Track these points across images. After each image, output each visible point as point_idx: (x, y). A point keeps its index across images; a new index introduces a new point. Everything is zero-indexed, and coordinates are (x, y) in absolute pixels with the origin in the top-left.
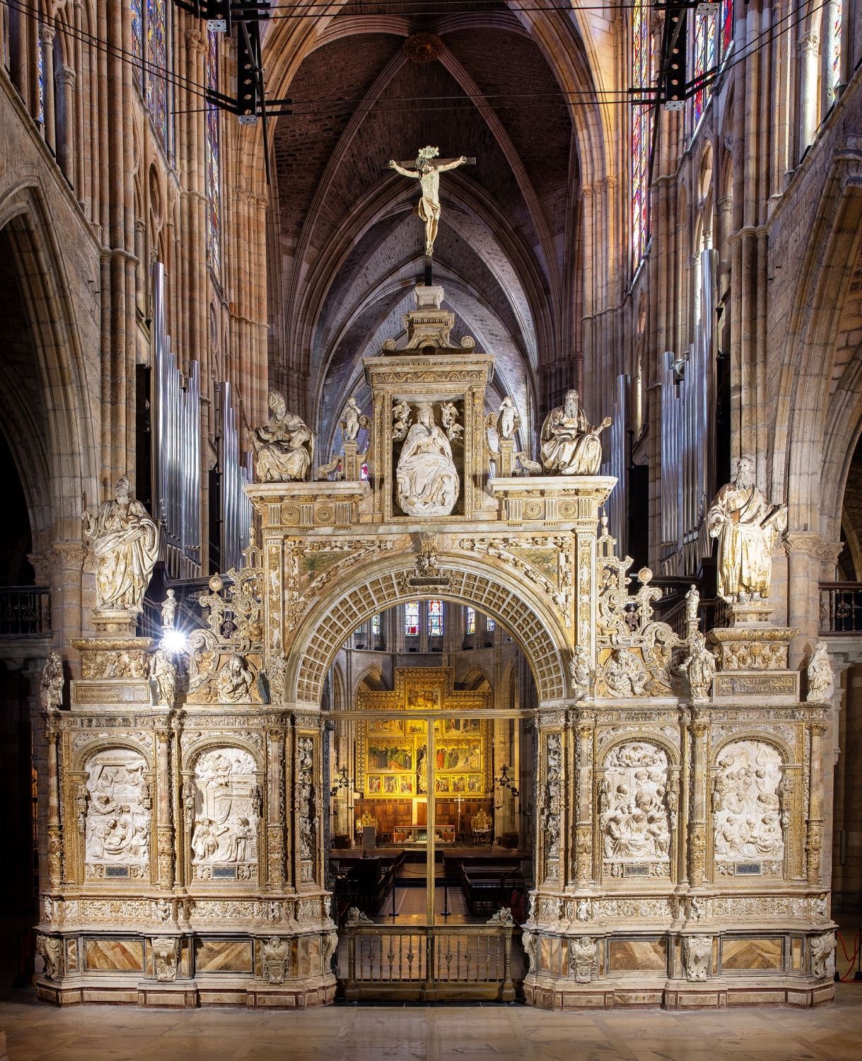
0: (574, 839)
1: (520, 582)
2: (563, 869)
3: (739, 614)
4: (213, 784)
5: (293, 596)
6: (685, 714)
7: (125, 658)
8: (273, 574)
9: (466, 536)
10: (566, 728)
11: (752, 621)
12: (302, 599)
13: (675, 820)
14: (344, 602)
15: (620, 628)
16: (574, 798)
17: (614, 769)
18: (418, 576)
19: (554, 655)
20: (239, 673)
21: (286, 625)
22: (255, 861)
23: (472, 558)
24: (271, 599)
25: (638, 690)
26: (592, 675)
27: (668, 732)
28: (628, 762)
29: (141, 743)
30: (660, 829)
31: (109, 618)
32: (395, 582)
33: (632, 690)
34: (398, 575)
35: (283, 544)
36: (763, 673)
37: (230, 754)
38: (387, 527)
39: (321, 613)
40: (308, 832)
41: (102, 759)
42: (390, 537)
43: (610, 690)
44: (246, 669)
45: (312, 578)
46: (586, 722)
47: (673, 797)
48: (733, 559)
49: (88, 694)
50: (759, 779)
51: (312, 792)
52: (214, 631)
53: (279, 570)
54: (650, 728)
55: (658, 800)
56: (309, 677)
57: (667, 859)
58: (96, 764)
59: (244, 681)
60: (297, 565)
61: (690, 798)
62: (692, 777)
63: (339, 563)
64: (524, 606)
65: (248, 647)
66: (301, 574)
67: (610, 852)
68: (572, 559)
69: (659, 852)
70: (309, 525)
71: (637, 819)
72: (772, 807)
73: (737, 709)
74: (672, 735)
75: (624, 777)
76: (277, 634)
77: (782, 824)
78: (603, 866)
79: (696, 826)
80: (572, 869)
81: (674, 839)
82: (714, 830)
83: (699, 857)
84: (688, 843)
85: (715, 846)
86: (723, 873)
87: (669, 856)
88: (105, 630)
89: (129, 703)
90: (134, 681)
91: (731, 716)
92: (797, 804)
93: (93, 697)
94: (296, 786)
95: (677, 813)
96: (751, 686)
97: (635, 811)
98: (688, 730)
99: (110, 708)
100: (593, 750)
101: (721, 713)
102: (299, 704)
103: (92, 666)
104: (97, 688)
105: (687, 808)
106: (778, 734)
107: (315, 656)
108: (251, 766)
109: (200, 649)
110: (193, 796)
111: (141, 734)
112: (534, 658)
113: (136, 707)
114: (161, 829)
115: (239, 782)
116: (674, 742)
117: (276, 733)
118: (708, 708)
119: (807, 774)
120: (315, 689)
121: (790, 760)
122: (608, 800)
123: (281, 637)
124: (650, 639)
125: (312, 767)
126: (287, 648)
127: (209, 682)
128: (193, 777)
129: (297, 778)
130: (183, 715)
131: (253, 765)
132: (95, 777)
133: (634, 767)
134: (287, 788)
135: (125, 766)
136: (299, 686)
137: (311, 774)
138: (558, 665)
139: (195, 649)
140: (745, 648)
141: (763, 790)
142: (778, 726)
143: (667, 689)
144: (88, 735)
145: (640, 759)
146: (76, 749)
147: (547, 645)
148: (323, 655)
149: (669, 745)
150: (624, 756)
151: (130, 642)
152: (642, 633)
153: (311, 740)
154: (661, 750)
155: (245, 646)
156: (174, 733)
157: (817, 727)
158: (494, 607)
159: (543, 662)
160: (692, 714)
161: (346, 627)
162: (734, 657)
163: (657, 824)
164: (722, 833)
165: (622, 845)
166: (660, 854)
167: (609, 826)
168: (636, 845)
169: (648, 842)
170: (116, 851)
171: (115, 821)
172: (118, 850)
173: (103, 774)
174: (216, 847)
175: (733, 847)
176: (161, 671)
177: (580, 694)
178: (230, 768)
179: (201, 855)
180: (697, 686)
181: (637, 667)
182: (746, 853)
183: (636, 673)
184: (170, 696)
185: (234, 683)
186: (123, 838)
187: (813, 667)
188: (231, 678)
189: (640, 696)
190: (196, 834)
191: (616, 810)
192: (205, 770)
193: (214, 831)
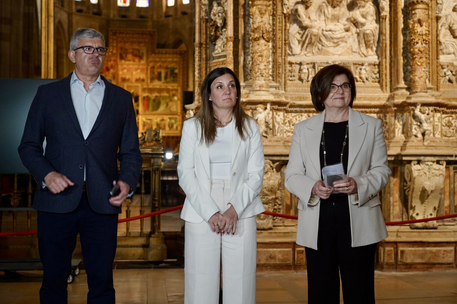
0: (246, 23)
13: (385, 4)
30: (363, 16)
57: (374, 58)
69: (363, 49)
78: (288, 65)
79: (415, 7)
80: (245, 66)
81: (384, 32)
82: (438, 19)
83: (422, 49)
84: (404, 35)
85: (439, 43)
86: (450, 81)
87: (377, 55)
163: (361, 10)
164: (447, 26)
165: (313, 38)
166: (365, 53)
167: (296, 10)
168: (332, 38)
169: (349, 33)
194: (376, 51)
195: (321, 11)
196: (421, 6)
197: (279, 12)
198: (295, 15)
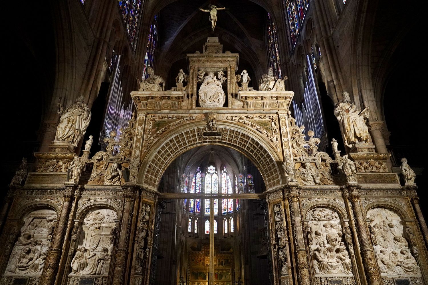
0: (297, 261)
1: (255, 132)
2: (292, 280)
3: (359, 148)
5: (148, 137)
6: (345, 192)
7: (61, 163)
8: (140, 128)
9: (228, 115)
10: (284, 199)
11: (366, 151)
12: (152, 138)
13: (352, 250)
14: (172, 141)
15: (304, 154)
16: (293, 235)
17: (312, 222)
18: (207, 130)
19: (274, 165)
20: (116, 170)
21: (143, 149)
22: (106, 274)
23: (232, 123)
24: (137, 138)
25: (317, 181)
26: (295, 171)
27: (337, 201)
28: (319, 217)
29: (56, 204)
30: (343, 256)
31: (58, 145)
32: (196, 133)
34: (198, 130)
35: (146, 117)
36: (379, 173)
38: (194, 111)
39: (161, 144)
40: (142, 258)
41: (34, 214)
42: (195, 115)
43: (303, 182)
44: (120, 169)
45: (158, 130)
46: (294, 193)
47: (348, 236)
48: (350, 127)
49: (36, 179)
50: (391, 229)
51: (147, 234)
52: (108, 153)
53: (143, 126)
54: (326, 200)
55: (340, 239)
56: (152, 174)
57: (352, 275)
58: (30, 217)
59: (118, 174)
60: (151, 125)
61: (358, 237)
62: (357, 225)
63: (171, 124)
64: (257, 144)
65: (123, 159)
66: (153, 128)
67: (318, 271)
68: (277, 123)
69: (346, 271)
70: (158, 109)
71: (330, 250)
72: (404, 244)
73: (372, 190)
74: (340, 203)
75: (317, 227)
76: (138, 152)
78: (315, 279)
79: (366, 252)
80: (298, 280)
83: (374, 272)
84: (363, 264)
88: (55, 151)
89: (56, 183)
90: (62, 173)
91: (368, 194)
92: (419, 242)
93: (38, 180)
94: (138, 228)
95: (352, 246)
96: (374, 179)
97: (328, 246)
98: (349, 200)
99: (45, 185)
100: (300, 210)
101: (362, 192)
102: (144, 185)
103: (43, 166)
104: (41, 176)
105: (358, 242)
106: (396, 203)
107: (156, 165)
108: (115, 218)
109: (99, 160)
110: (78, 233)
111: (58, 199)
112: (263, 168)
113: (59, 186)
114: (52, 251)
115: (106, 227)
116: (342, 206)
117: (130, 197)
118: (358, 187)
119: (419, 225)
120: (155, 181)
121: (407, 216)
122: (312, 238)
123: (139, 154)
124: (319, 159)
125: (149, 220)
126: (142, 159)
127: (101, 175)
128: (81, 224)
129: (138, 223)
130: (82, 189)
131: (116, 217)
132: (27, 224)
133: (322, 221)
134: (132, 228)
135: (46, 218)
136: (146, 177)
137: (148, 224)
138: (276, 169)
139: (97, 160)
140: (366, 163)
141: (396, 235)
142: (395, 199)
143: (331, 182)
144: (28, 199)
145: (325, 216)
146: (19, 207)
147: (269, 160)
148: (160, 165)
149: (339, 208)
150: (316, 215)
151: (64, 155)
152: (315, 157)
153: (150, 206)
154: (335, 212)
155: (122, 159)
156: (75, 198)
157: (416, 199)
158: (242, 146)
159: (268, 169)
160: (349, 190)
161: (172, 154)
162: (362, 167)
163: (342, 253)
164: (380, 259)
165: (325, 266)
167: (315, 254)
168: (332, 266)
169: (339, 264)
170: (25, 268)
171: (29, 248)
172: (26, 267)
173: (32, 222)
174: (86, 266)
175: (390, 268)
176: (74, 165)
177: (290, 179)
178: (103, 219)
179: (75, 271)
180: (350, 175)
181: (315, 170)
182: (398, 272)
183: (315, 173)
184: (77, 178)
185: (113, 174)
186: (31, 260)
187: (404, 169)
188: (112, 172)
189: (319, 184)
190: (75, 256)
191: (316, 245)
192: (89, 220)
193: (87, 255)
194: (352, 272)
195: (325, 254)
196: (369, 252)
197: (309, 255)
198: (315, 256)
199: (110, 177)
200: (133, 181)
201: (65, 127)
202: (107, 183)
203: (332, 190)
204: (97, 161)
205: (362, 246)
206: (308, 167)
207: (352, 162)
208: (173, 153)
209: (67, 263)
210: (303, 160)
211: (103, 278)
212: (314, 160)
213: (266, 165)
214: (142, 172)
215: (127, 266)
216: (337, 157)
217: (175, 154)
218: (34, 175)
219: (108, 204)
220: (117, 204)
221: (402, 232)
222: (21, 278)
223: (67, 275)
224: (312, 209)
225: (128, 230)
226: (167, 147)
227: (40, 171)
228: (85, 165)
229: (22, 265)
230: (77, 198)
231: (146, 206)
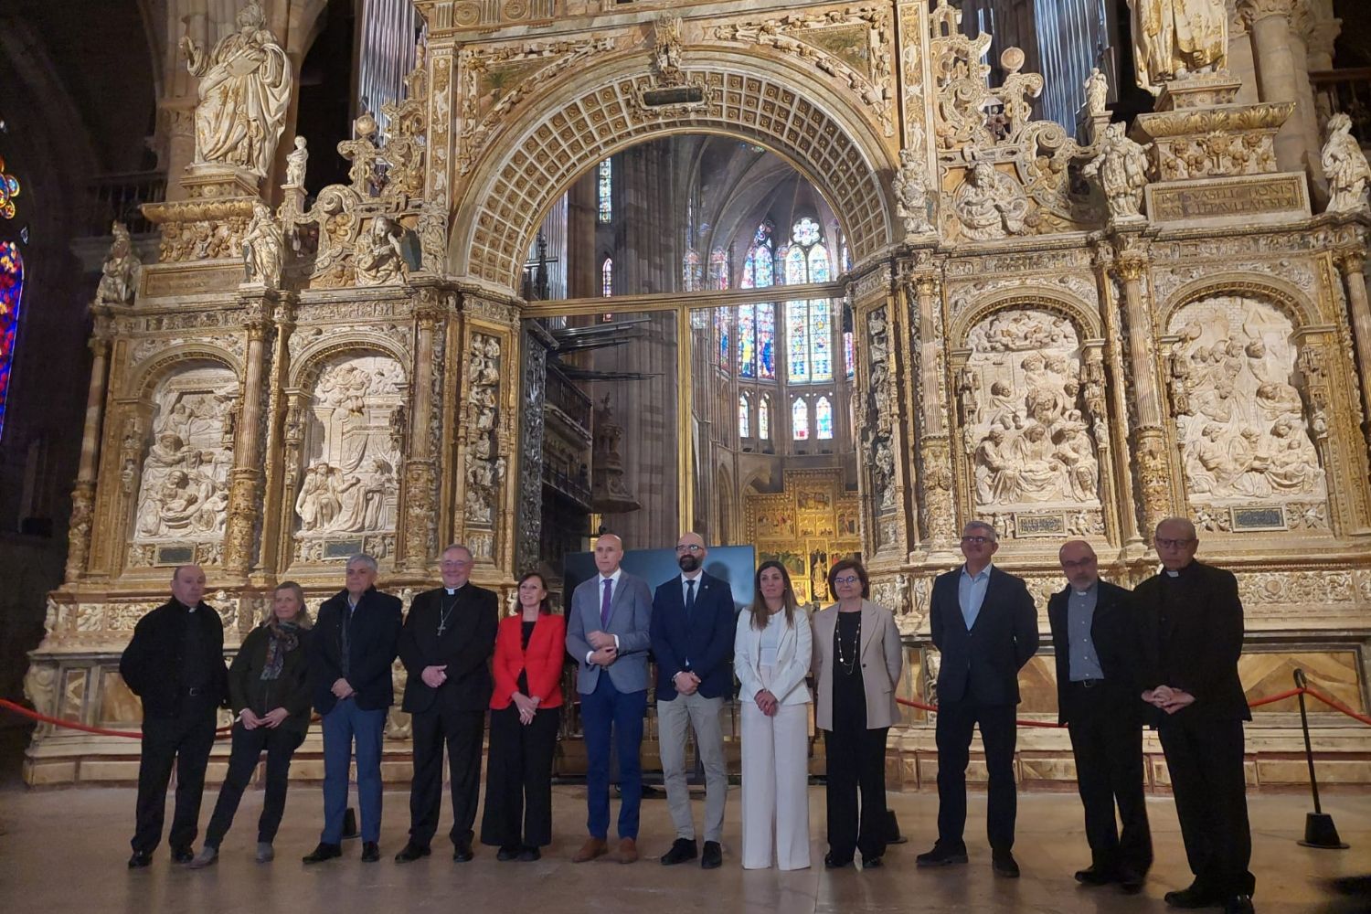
0: (919, 469)
1: (809, 75)
2: (903, 523)
3: (1179, 95)
4: (341, 411)
5: (467, 125)
6: (1102, 251)
7: (223, 231)
8: (440, 97)
9: (723, 22)
10: (894, 291)
11: (1205, 102)
12: (481, 128)
13: (1102, 430)
14: (543, 131)
15: (977, 137)
16: (915, 399)
17: (983, 356)
18: (654, 86)
19: (869, 182)
20: (385, 241)
21: (457, 167)
22: (392, 528)
23: (734, 50)
24: (434, 131)
25: (1015, 225)
26: (933, 197)
27: (1073, 283)
28: (1005, 340)
29: (230, 350)
30: (1075, 450)
31: (205, 176)
32: (621, 99)
33: (1005, 227)
34: (626, 87)
35: (456, 56)
36: (1236, 179)
37: (368, 365)
38: (606, 18)
39: (508, 146)
40: (487, 482)
41: (179, 383)
42: (612, 33)
43: (966, 230)
44: (396, 235)
45: (497, 98)
46: (925, 266)
47: (1095, 392)
48: (1159, 20)
49: (163, 284)
50: (1254, 361)
51: (496, 422)
52: (357, 189)
53: (449, 89)
54: (1038, 282)
55: (1068, 402)
56: (493, 245)
57: (1095, 503)
58: (170, 391)
59: (393, 251)
60: (474, 83)
61: (1127, 392)
62: (1127, 355)
63: (537, 75)
64: (819, 115)
65: (402, 205)
66: (481, 95)
67: (988, 495)
68: (889, 34)
69: (1079, 492)
70: (492, 24)
71: (1032, 436)
72: (1288, 405)
73: (1201, 238)
74: (1082, 290)
75: (1002, 369)
76: (442, 179)
77: (1311, 434)
79: (1143, 435)
80: (919, 522)
81: (1105, 468)
82: (1180, 447)
83: (1159, 489)
84: (1134, 471)
85: (1186, 478)
86: (1208, 528)
87: (1100, 498)
88: (200, 195)
89: (221, 292)
90: (230, 261)
91: (1185, 251)
92: (1338, 395)
93: (170, 288)
94: (463, 403)
95: (1105, 420)
96: (1217, 202)
97: (1027, 424)
98: (1111, 276)
99: (191, 299)
100: (943, 320)
101: (1167, 247)
102: (471, 280)
103: (175, 245)
104: (177, 275)
105: (1125, 408)
106: (1281, 277)
107: (502, 214)
108: (398, 381)
109: (333, 213)
110: (301, 427)
111: (231, 336)
112: (839, 199)
113: (228, 298)
114: (238, 476)
115: (379, 407)
116: (1086, 300)
117: (428, 316)
118: (1142, 233)
119: (1349, 342)
120: (505, 266)
121: (1312, 319)
122: (976, 404)
123: (447, 183)
124: (1029, 149)
125: (498, 382)
126: (457, 200)
127: (344, 259)
128: (307, 402)
129: (464, 389)
130: (294, 304)
131: (401, 379)
132: (165, 410)
133: (1019, 350)
134: (446, 404)
135: (212, 392)
136: (475, 255)
137: (496, 393)
138: (876, 195)
139: (327, 212)
140: (1199, 145)
141: (1265, 379)
142: (1278, 262)
143: (1066, 223)
144: (153, 342)
145: (1029, 335)
146: (134, 364)
147: (857, 169)
148: (517, 215)
149: (1077, 306)
150: (999, 332)
151: (228, 205)
152: (1015, 142)
153: (498, 342)
154: (1065, 319)
155: (398, 204)
156: (277, 329)
157: (1355, 256)
158: (775, 130)
159: (853, 201)
160: (1114, 246)
161: (553, 176)
162: (1179, 161)
163: (1071, 442)
164: (1196, 455)
165: (1008, 482)
166: (1082, 496)
167: (983, 448)
168: (1035, 480)
169: (1056, 473)
170: (179, 522)
171: (183, 473)
172: (182, 519)
173: (178, 406)
174: (336, 510)
175: (1223, 478)
176: (257, 232)
177: (912, 226)
178: (367, 385)
179: (309, 523)
180: (1118, 194)
181: (1010, 189)
182: (1250, 489)
183: (1009, 199)
184: (273, 271)
185: (376, 253)
186: (192, 500)
187: (1332, 156)
188: (372, 246)
189: (1020, 234)
190: (304, 487)
191: (992, 423)
192: (329, 389)
193: (336, 484)
194: (1097, 494)
195: (1016, 446)
196: (1151, 433)
197: (960, 452)
198: (982, 455)
199: (370, 261)
200: (432, 268)
201: (217, 117)
202: (365, 280)
203: (1057, 250)
204: (327, 216)
205: (1135, 419)
206: (986, 180)
207: (1136, 148)
208: (556, 172)
209: (284, 506)
210: (974, 157)
211: (384, 538)
212: (1013, 153)
213: (849, 188)
214: (461, 240)
215: (442, 504)
216: (1097, 133)
217: (563, 175)
218: (154, 272)
219: (373, 340)
220: (399, 341)
221: (1291, 370)
222: (176, 546)
223: (289, 533)
224: (985, 317)
225: (435, 410)
226: (531, 153)
227: (171, 259)
228: (295, 231)
229: (171, 514)
230: (284, 331)
231: (485, 342)
